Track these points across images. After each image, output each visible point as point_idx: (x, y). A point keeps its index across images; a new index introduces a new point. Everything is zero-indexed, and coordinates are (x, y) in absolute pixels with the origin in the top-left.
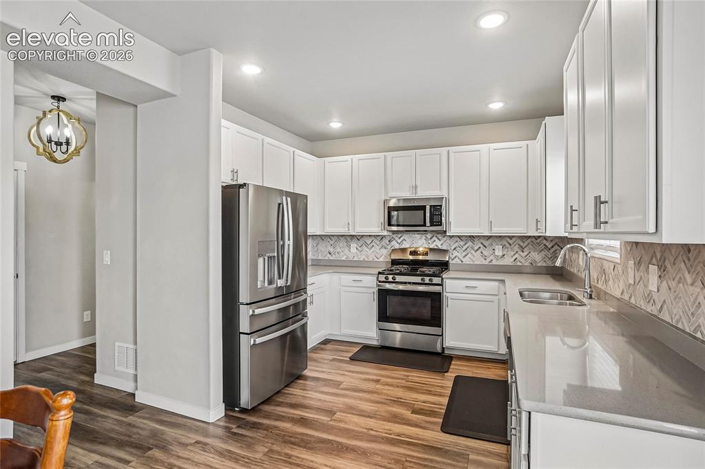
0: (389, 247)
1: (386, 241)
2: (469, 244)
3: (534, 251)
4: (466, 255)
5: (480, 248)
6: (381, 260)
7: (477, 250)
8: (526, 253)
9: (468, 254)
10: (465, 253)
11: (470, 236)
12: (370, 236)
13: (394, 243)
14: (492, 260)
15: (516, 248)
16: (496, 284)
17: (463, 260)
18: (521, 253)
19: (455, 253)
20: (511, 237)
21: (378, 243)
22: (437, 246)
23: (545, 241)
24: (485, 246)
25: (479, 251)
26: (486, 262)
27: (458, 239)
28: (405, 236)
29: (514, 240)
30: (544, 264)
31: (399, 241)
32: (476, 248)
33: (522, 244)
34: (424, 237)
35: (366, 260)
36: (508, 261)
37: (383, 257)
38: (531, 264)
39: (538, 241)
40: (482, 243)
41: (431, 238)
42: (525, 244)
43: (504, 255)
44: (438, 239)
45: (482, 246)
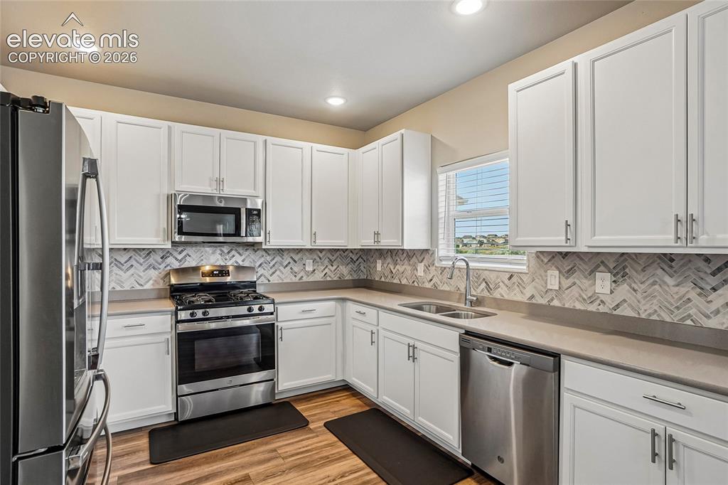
0: (162, 266)
1: (157, 257)
2: (278, 259)
3: (342, 265)
4: (274, 273)
5: (289, 263)
6: (148, 286)
7: (286, 266)
8: (335, 267)
9: (276, 271)
10: (273, 270)
11: (278, 250)
12: (125, 249)
13: (170, 260)
14: (302, 277)
15: (326, 262)
16: (332, 303)
17: (270, 278)
18: (330, 267)
19: (261, 271)
20: (321, 251)
21: (142, 261)
22: (237, 262)
23: (351, 254)
24: (295, 261)
25: (288, 268)
26: (296, 280)
27: (264, 253)
28: (189, 250)
29: (324, 253)
30: (351, 278)
31: (180, 257)
32: (285, 264)
33: (331, 258)
34: (219, 252)
35: (118, 288)
36: (318, 277)
37: (151, 282)
38: (340, 278)
39: (345, 254)
40: (291, 258)
41: (229, 252)
42: (334, 258)
43: (314, 270)
44: (239, 253)
45: (292, 261)
